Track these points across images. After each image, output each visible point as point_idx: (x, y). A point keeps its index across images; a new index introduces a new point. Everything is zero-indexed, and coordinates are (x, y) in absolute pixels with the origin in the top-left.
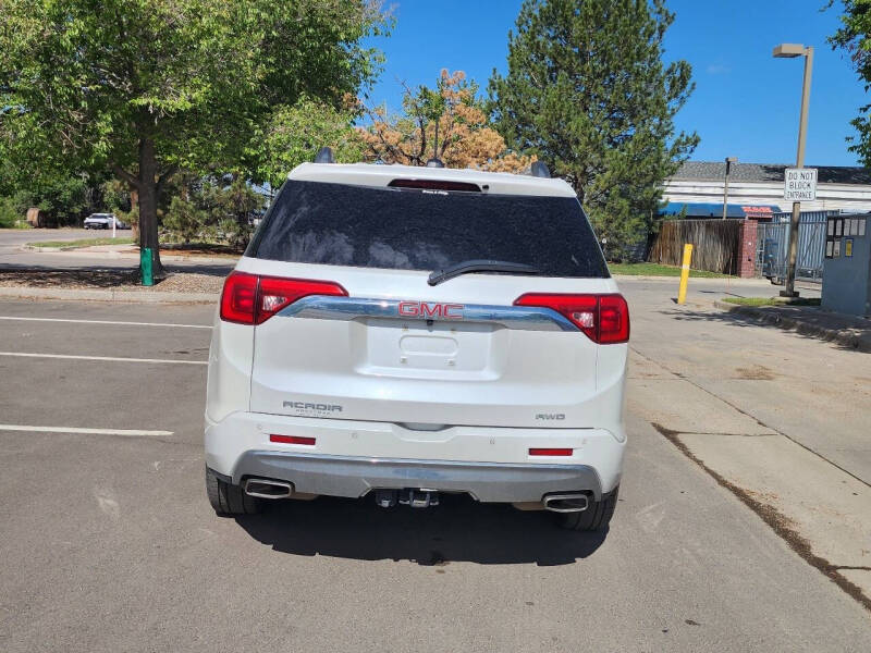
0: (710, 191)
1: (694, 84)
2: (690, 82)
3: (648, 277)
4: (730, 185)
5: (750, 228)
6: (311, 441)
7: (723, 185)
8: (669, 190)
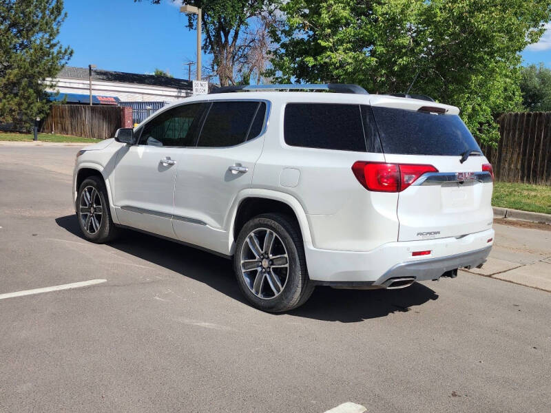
0: (81, 86)
1: (66, 14)
2: (63, 12)
3: (70, 144)
4: (93, 83)
5: (128, 111)
6: (429, 252)
7: (88, 82)
8: (60, 84)
